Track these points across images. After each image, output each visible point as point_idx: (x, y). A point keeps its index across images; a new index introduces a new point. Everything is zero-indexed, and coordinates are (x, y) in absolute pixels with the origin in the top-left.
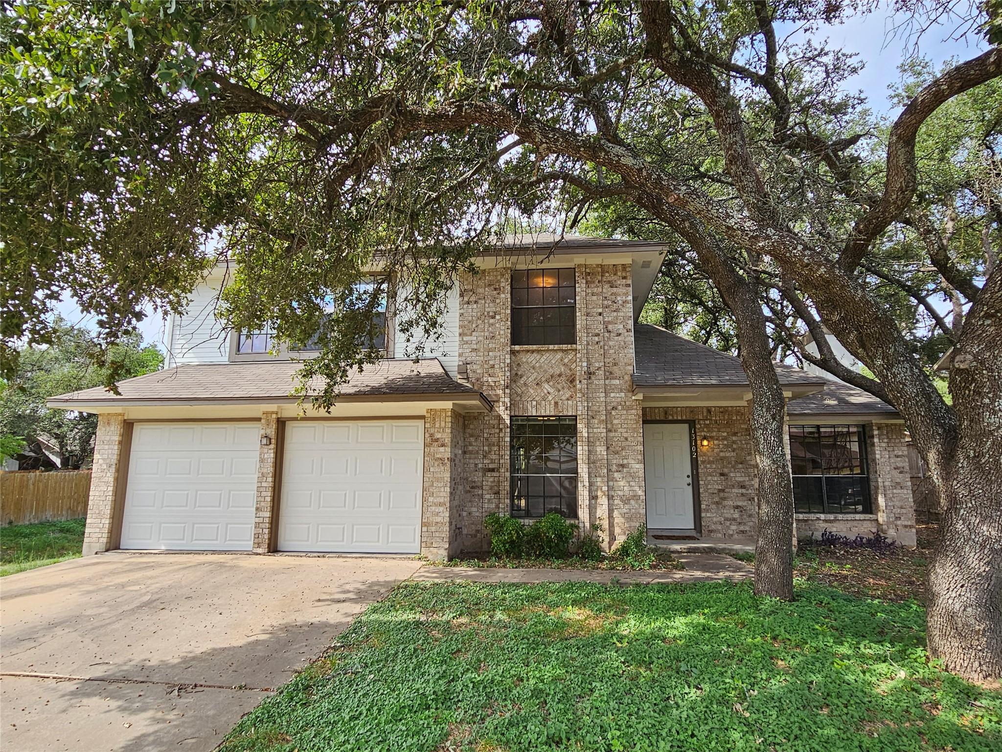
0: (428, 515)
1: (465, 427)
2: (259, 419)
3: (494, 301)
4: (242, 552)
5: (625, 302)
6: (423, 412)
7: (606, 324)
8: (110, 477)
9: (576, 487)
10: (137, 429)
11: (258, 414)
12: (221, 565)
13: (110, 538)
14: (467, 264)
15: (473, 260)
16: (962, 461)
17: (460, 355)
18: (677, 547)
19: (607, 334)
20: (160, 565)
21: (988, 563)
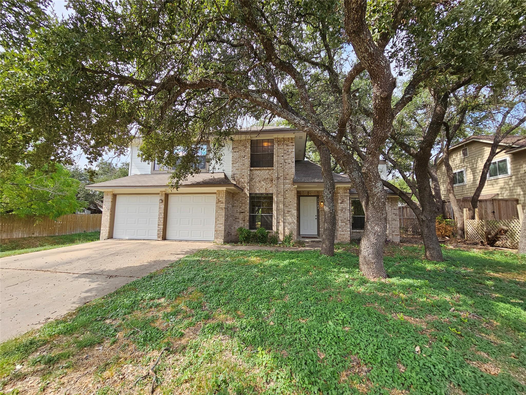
0: (217, 227)
1: (233, 197)
2: (159, 194)
3: (244, 151)
4: (153, 240)
5: (292, 152)
6: (216, 191)
7: (284, 160)
8: (108, 213)
9: (272, 219)
10: (118, 197)
11: (159, 192)
12: (144, 243)
13: (109, 234)
14: (230, 138)
15: (232, 136)
16: (370, 206)
17: (232, 171)
18: (307, 240)
19: (285, 164)
20: (123, 243)
21: (376, 239)
